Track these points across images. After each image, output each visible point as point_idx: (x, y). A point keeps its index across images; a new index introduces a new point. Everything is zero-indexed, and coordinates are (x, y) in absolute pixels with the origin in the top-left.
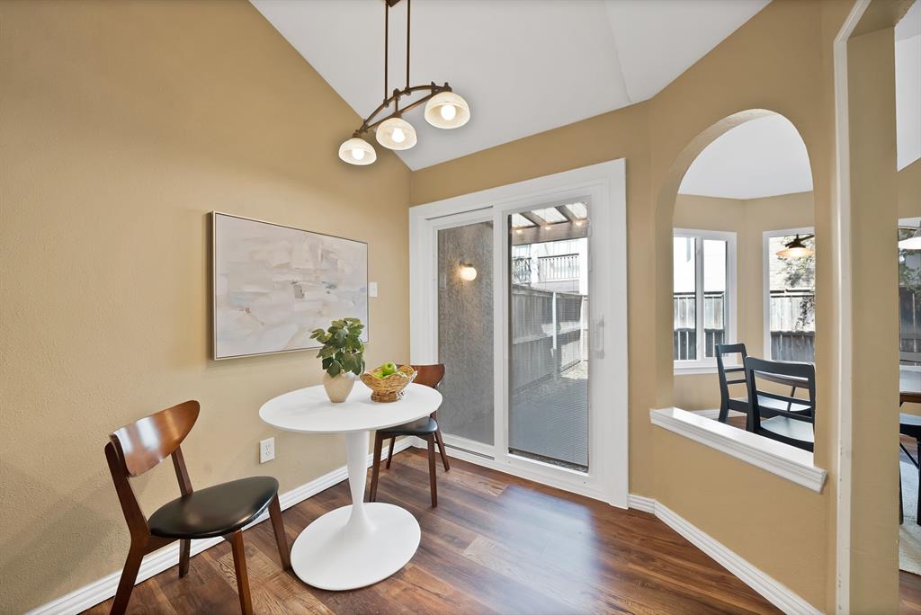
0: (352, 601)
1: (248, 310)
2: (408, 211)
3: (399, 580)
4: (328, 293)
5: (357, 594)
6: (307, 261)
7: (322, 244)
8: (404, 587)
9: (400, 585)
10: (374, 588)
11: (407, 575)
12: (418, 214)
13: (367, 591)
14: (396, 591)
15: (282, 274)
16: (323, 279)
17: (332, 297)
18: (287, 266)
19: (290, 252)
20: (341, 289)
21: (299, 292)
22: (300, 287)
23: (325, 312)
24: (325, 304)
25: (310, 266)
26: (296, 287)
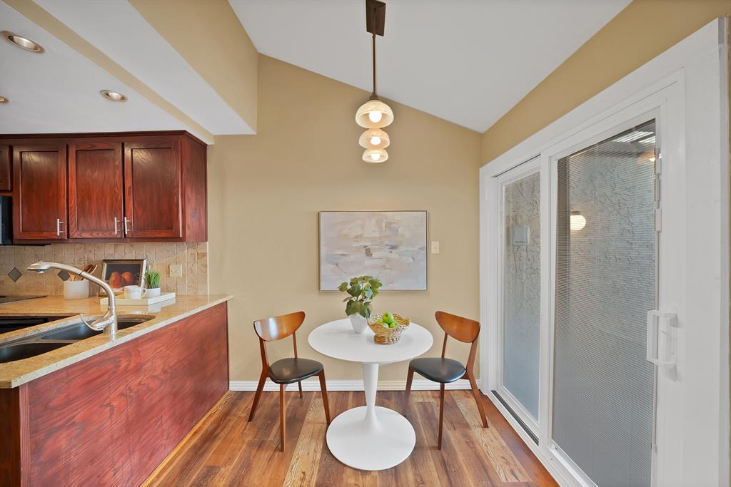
0: (330, 465)
1: (337, 265)
2: (478, 171)
3: (360, 477)
4: (391, 252)
5: (337, 463)
6: (374, 231)
7: (386, 218)
8: (357, 483)
9: (358, 480)
10: (345, 468)
11: (368, 478)
12: (487, 172)
13: (342, 466)
14: (352, 481)
15: (358, 241)
16: (386, 242)
17: (394, 255)
18: (361, 236)
19: (362, 227)
20: (402, 249)
21: (368, 253)
22: (369, 249)
23: (388, 266)
24: (388, 260)
25: (377, 234)
26: (366, 250)
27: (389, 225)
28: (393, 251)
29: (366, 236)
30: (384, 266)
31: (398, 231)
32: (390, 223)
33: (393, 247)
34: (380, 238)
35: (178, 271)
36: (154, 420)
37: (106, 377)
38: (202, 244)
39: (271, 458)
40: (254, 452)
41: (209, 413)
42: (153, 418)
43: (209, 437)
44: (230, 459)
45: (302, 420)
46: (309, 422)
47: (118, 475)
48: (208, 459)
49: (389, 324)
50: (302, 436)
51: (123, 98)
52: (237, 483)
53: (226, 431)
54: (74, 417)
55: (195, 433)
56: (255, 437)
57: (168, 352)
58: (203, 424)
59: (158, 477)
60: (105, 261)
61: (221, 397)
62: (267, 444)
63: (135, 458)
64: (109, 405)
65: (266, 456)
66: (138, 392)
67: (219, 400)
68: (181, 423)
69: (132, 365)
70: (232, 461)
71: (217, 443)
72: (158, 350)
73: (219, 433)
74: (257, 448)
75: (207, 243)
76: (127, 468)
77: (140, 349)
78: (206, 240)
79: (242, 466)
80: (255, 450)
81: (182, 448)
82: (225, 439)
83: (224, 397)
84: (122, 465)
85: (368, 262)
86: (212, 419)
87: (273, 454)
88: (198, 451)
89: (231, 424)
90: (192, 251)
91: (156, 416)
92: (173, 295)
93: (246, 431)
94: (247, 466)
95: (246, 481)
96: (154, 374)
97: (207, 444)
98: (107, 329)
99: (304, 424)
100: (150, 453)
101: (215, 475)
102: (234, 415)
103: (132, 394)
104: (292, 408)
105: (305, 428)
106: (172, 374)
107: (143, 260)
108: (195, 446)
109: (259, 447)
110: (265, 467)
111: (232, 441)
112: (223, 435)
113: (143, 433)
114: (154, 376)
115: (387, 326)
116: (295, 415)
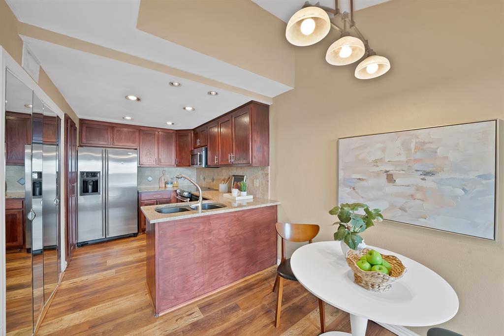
4: (423, 179)
6: (399, 155)
7: (416, 138)
15: (377, 166)
16: (417, 166)
17: (430, 182)
18: (381, 160)
19: (383, 150)
20: (441, 175)
21: (390, 178)
22: (392, 175)
23: (418, 196)
24: (418, 189)
25: (403, 158)
26: (388, 175)
27: (421, 146)
28: (427, 177)
29: (386, 161)
30: (412, 196)
31: (436, 152)
32: (424, 143)
33: (427, 173)
34: (407, 162)
35: (257, 183)
36: (218, 262)
37: (192, 231)
38: (266, 167)
39: (266, 326)
40: (261, 313)
41: (258, 273)
42: (217, 261)
43: (249, 288)
44: (248, 308)
45: (305, 314)
46: (309, 319)
47: (197, 281)
48: (239, 300)
49: (372, 265)
50: (296, 326)
51: (216, 94)
52: (240, 325)
53: (259, 289)
54: (177, 244)
55: (246, 281)
56: (268, 304)
57: (229, 228)
58: (252, 278)
59: (218, 293)
60: (233, 176)
61: (270, 267)
62: (271, 314)
63: (206, 277)
64: (193, 244)
65: (266, 321)
66: (209, 243)
67: (268, 268)
68: (236, 271)
69: (206, 229)
70: (247, 310)
71: (250, 294)
72: (223, 225)
73: (254, 289)
74: (264, 312)
75: (269, 167)
76: (201, 279)
77: (211, 222)
78: (268, 165)
79: (249, 317)
80: (263, 313)
81: (235, 285)
82: (254, 293)
83: (271, 268)
84: (199, 277)
85: (390, 189)
86: (257, 278)
87: (269, 325)
88: (240, 292)
89: (264, 287)
90: (263, 172)
91: (220, 260)
92: (252, 197)
93: (267, 297)
94: (252, 319)
95: (244, 328)
96: (219, 237)
97: (245, 291)
98: (197, 208)
99: (304, 318)
100: (215, 279)
101: (236, 311)
102: (269, 282)
103: (206, 243)
104: (305, 300)
105: (302, 322)
106: (231, 241)
107: (244, 176)
108: (240, 288)
109: (266, 313)
110: (259, 329)
111: (256, 298)
112: (255, 290)
113: (212, 266)
114: (219, 239)
115: (367, 265)
116: (303, 307)
